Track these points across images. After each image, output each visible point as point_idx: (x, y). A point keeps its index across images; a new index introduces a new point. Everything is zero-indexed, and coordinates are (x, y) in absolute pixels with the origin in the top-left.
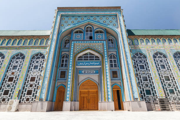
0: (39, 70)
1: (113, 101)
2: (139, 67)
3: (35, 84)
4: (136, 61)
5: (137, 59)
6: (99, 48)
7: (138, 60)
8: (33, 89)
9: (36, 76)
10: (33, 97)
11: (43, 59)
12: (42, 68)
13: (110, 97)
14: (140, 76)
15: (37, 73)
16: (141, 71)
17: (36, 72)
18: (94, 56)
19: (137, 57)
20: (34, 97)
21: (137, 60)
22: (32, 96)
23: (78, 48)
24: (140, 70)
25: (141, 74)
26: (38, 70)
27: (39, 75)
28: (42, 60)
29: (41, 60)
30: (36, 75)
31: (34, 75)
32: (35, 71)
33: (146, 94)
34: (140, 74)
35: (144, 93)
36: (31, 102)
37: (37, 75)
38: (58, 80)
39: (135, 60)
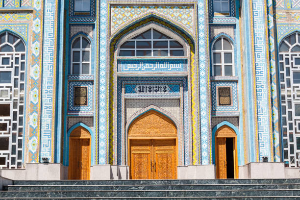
0: (16, 86)
1: (213, 164)
2: (291, 77)
3: (12, 122)
4: (287, 59)
5: (290, 53)
6: (185, 19)
7: (292, 55)
8: (10, 136)
9: (11, 103)
10: (13, 156)
11: (20, 53)
12: (22, 79)
13: (205, 154)
14: (290, 102)
15: (12, 93)
16: (294, 87)
17: (9, 89)
18: (169, 40)
19: (291, 47)
20: (16, 156)
21: (289, 57)
22: (9, 151)
23: (120, 19)
24: (292, 84)
25: (292, 98)
26: (12, 84)
27: (18, 98)
28: (20, 56)
29: (15, 56)
30: (9, 98)
31: (4, 99)
32: (5, 89)
33: (297, 147)
34: (290, 96)
35: (292, 147)
36: (11, 166)
37: (13, 98)
38: (69, 111)
39: (285, 57)
